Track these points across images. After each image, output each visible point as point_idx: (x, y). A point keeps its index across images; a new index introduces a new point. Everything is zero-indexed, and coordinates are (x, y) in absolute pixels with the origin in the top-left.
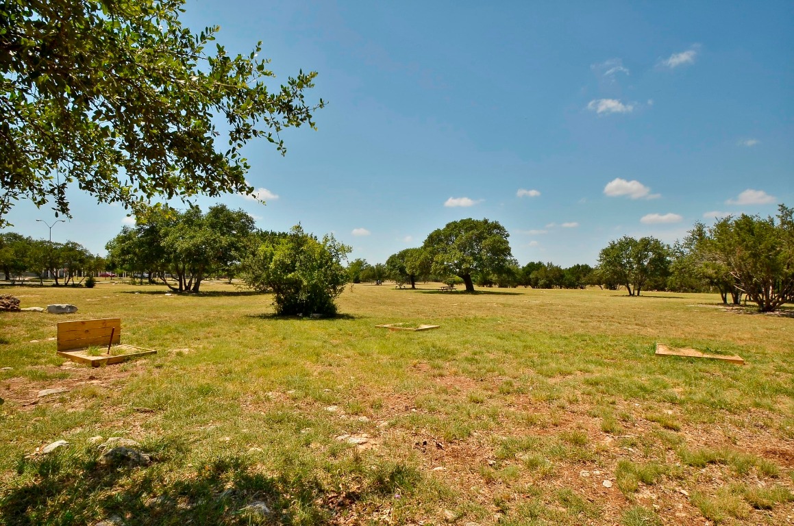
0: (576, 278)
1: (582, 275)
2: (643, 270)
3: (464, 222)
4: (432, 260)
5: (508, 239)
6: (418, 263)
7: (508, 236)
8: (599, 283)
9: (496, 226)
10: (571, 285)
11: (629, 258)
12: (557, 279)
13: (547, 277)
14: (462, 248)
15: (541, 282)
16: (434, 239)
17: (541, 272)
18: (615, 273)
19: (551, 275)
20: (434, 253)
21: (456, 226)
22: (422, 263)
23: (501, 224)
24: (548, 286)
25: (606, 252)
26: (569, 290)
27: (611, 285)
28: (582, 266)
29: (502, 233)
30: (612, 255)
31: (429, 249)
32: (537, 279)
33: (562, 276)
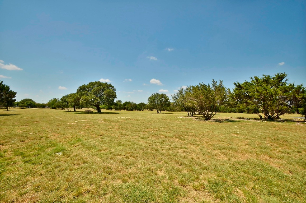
0: (140, 107)
1: (142, 106)
2: (162, 105)
3: (96, 83)
4: (80, 98)
5: (116, 91)
6: (73, 100)
7: (115, 90)
8: (148, 109)
9: (110, 86)
10: (139, 109)
11: (157, 100)
12: (134, 108)
13: (131, 107)
14: (95, 94)
15: (129, 108)
16: (82, 89)
17: (130, 105)
18: (153, 105)
19: (133, 106)
20: (81, 95)
21: (92, 84)
22: (75, 100)
23: (113, 85)
24: (132, 110)
25: (150, 98)
26: (138, 111)
27: (151, 109)
28: (143, 103)
29: (113, 88)
30: (152, 99)
31: (79, 93)
32: (128, 107)
33: (136, 106)
